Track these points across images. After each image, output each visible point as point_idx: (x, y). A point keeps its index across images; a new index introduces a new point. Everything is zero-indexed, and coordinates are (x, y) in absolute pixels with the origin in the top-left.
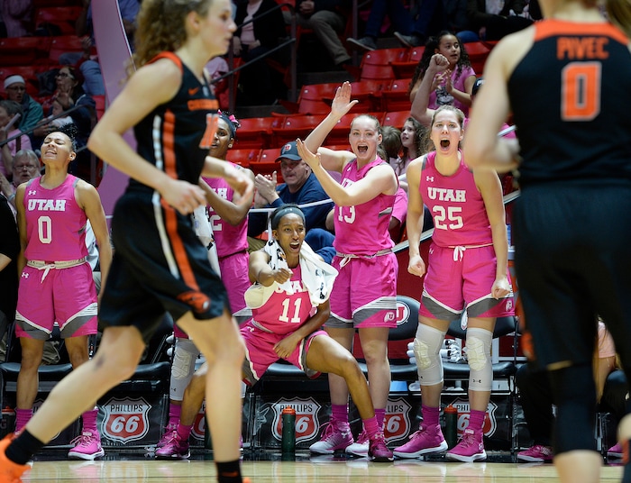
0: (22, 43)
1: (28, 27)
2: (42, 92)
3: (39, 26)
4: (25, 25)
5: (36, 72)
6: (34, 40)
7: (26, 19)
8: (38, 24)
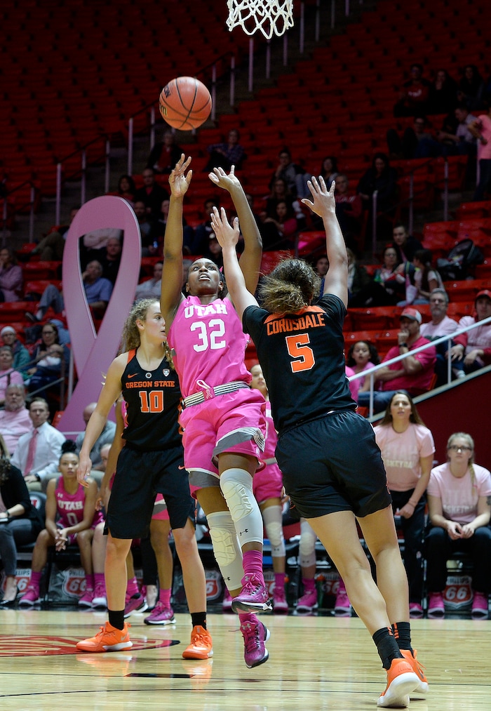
0: (16, 306)
1: (20, 295)
2: (28, 341)
3: (28, 294)
4: (17, 293)
5: (24, 327)
6: (24, 304)
7: (19, 289)
8: (27, 292)
